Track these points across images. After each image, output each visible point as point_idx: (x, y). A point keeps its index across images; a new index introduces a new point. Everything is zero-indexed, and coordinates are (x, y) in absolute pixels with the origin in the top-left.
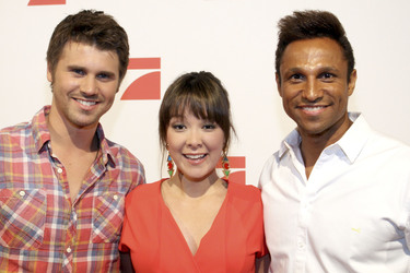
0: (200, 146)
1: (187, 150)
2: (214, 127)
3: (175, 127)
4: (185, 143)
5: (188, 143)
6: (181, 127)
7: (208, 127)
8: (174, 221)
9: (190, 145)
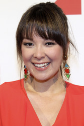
0: (43, 57)
1: (35, 61)
2: (53, 44)
3: (26, 44)
4: (33, 56)
5: (34, 56)
6: (30, 44)
7: (49, 44)
8: (32, 106)
9: (36, 58)
